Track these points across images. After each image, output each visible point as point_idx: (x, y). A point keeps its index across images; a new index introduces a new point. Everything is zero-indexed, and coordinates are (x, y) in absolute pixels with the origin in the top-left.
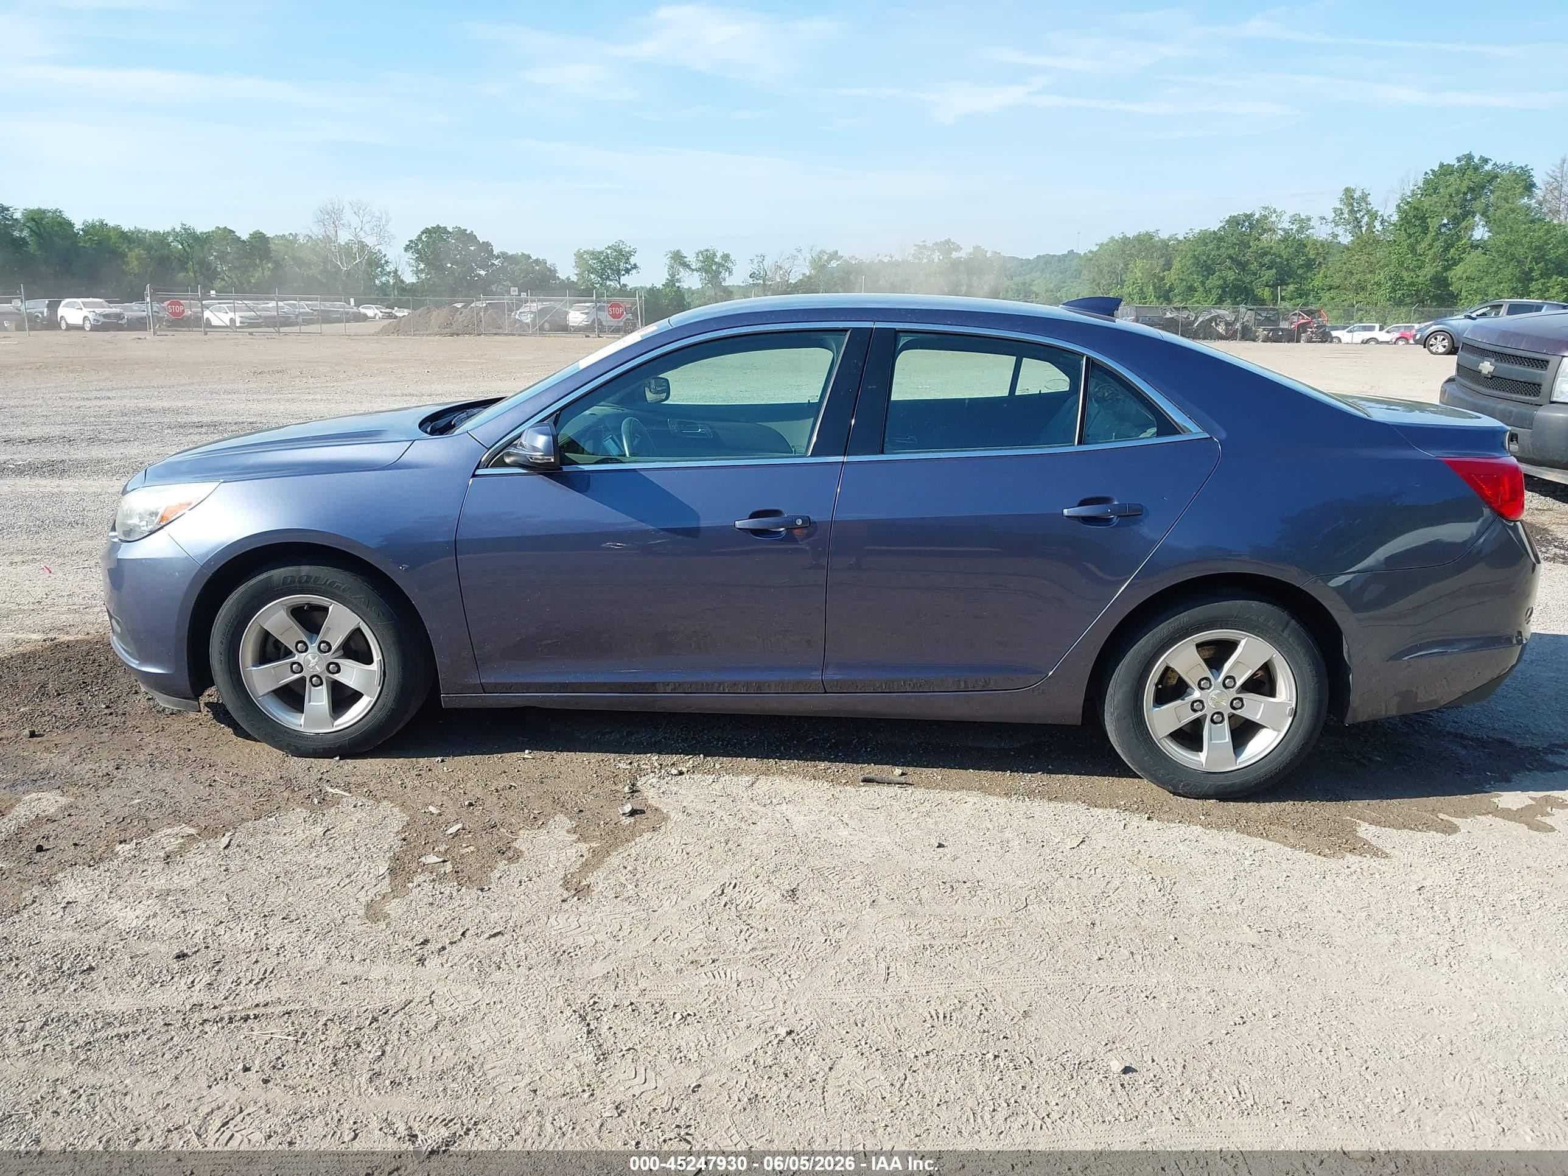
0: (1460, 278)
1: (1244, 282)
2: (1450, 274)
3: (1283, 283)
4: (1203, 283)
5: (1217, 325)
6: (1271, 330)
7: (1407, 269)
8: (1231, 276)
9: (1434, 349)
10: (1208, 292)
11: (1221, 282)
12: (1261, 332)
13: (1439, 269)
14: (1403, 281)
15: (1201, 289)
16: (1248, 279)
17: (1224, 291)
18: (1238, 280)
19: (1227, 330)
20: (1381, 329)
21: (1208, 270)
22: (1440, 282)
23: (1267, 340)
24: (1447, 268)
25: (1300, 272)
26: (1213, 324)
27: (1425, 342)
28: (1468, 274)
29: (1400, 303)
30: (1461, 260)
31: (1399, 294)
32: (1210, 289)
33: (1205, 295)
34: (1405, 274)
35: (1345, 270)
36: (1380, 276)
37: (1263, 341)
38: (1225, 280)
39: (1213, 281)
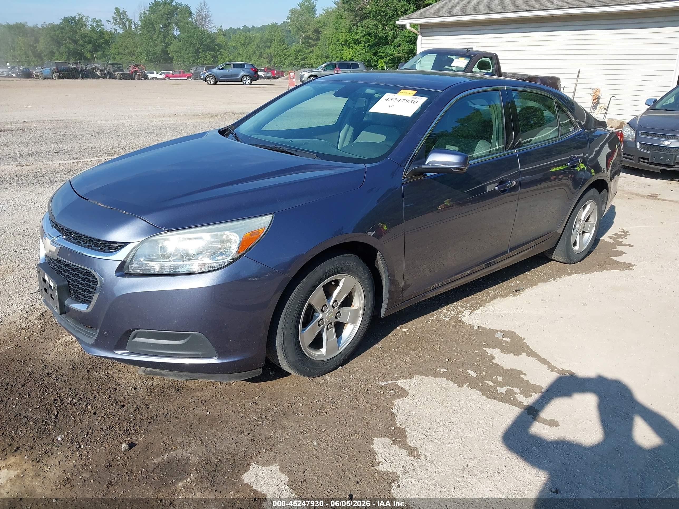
0: (173, 51)
1: (78, 50)
2: (168, 49)
3: (96, 51)
4: (58, 50)
5: (96, 71)
6: (122, 74)
7: (151, 47)
8: (72, 46)
9: (209, 82)
10: (62, 54)
11: (67, 50)
12: (117, 74)
13: (164, 47)
14: (150, 52)
15: (57, 53)
16: (80, 48)
17: (69, 54)
18: (75, 49)
19: (102, 74)
20: (157, 73)
21: (59, 44)
22: (165, 53)
23: (121, 78)
24: (166, 47)
25: (103, 46)
26: (94, 71)
27: (205, 80)
28: (175, 49)
29: (151, 61)
30: (171, 43)
31: (150, 57)
32: (62, 53)
33: (60, 56)
34: (150, 49)
35: (124, 45)
36: (140, 49)
37: (119, 79)
38: (69, 49)
39: (63, 49)
